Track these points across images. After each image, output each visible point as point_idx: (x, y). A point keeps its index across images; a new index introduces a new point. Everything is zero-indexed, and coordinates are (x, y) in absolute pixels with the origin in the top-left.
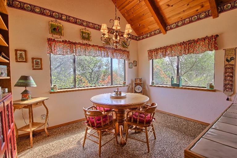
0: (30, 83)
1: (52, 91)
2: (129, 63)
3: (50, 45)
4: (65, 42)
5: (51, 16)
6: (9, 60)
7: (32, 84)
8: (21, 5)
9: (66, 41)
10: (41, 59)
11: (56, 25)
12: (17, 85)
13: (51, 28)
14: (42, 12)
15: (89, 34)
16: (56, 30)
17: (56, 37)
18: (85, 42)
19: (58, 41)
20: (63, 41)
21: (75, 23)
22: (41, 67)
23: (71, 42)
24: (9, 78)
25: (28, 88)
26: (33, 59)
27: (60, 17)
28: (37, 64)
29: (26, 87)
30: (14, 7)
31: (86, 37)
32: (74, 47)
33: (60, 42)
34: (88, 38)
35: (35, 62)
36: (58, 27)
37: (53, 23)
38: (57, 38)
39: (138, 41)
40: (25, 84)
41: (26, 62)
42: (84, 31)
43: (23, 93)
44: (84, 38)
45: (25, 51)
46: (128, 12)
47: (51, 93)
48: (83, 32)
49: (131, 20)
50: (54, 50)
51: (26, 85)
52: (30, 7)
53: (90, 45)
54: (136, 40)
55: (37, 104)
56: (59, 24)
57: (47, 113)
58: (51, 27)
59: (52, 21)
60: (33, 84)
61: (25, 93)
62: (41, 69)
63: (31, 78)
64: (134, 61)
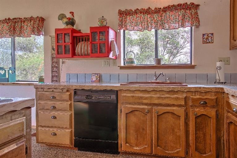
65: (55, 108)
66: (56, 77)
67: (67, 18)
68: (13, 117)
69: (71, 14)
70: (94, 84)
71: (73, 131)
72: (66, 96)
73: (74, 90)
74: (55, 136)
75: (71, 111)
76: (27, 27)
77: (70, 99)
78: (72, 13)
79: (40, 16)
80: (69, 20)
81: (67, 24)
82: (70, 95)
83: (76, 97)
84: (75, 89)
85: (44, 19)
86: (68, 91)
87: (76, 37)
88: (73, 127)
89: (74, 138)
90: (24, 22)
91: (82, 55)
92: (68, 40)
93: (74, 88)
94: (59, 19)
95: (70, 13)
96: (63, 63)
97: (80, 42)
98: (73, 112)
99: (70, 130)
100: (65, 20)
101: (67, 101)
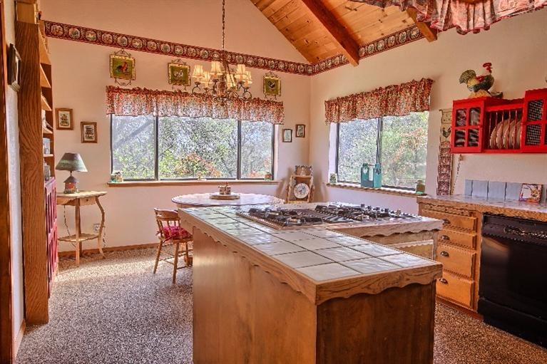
0: (77, 165)
1: (113, 182)
2: (284, 130)
3: (111, 99)
4: (137, 91)
5: (114, 44)
6: (52, 130)
7: (80, 166)
8: (63, 31)
9: (139, 89)
10: (95, 124)
11: (122, 60)
12: (59, 168)
13: (113, 67)
14: (99, 40)
15: (185, 71)
16: (122, 69)
17: (121, 83)
18: (177, 88)
19: (124, 90)
20: (134, 90)
21: (158, 51)
22: (96, 138)
23: (148, 91)
24: (52, 155)
25: (74, 174)
26: (83, 124)
27: (129, 43)
28: (90, 133)
29: (71, 172)
30: (53, 35)
31: (180, 77)
32: (154, 100)
33: (128, 91)
34: (184, 81)
35: (85, 130)
36: (126, 63)
37: (117, 57)
38: (124, 84)
39: (310, 75)
40: (70, 167)
41: (71, 129)
42: (177, 65)
43: (67, 182)
44: (174, 80)
45: (71, 111)
46: (277, 14)
47: (111, 185)
48: (173, 69)
49: (287, 30)
50: (118, 107)
51: (72, 169)
52: (79, 32)
53: (186, 94)
54: (305, 73)
55: (87, 199)
56: (127, 58)
57: (103, 220)
58: (113, 64)
59: (116, 54)
60: (81, 168)
61: (70, 181)
62: (95, 142)
63: (79, 158)
64: (297, 126)
65: (448, 239)
66: (445, 185)
67: (478, 78)
68: (425, 237)
69: (486, 68)
70: (526, 208)
71: (478, 285)
72: (468, 222)
73: (484, 213)
74: (444, 285)
75: (476, 249)
76: (405, 99)
77: (476, 229)
78: (488, 66)
79: (426, 78)
80: (480, 81)
81: (477, 88)
82: (476, 222)
83: (488, 227)
84: (487, 213)
85: (432, 81)
86: (471, 213)
87: (493, 113)
88: (478, 277)
89: (477, 296)
90: (401, 90)
91: (503, 148)
92: (476, 118)
93: (484, 211)
94: (462, 81)
95: (485, 65)
96: (461, 159)
97: (499, 120)
98: (479, 252)
99: (470, 282)
100: (473, 82)
101: (469, 231)
